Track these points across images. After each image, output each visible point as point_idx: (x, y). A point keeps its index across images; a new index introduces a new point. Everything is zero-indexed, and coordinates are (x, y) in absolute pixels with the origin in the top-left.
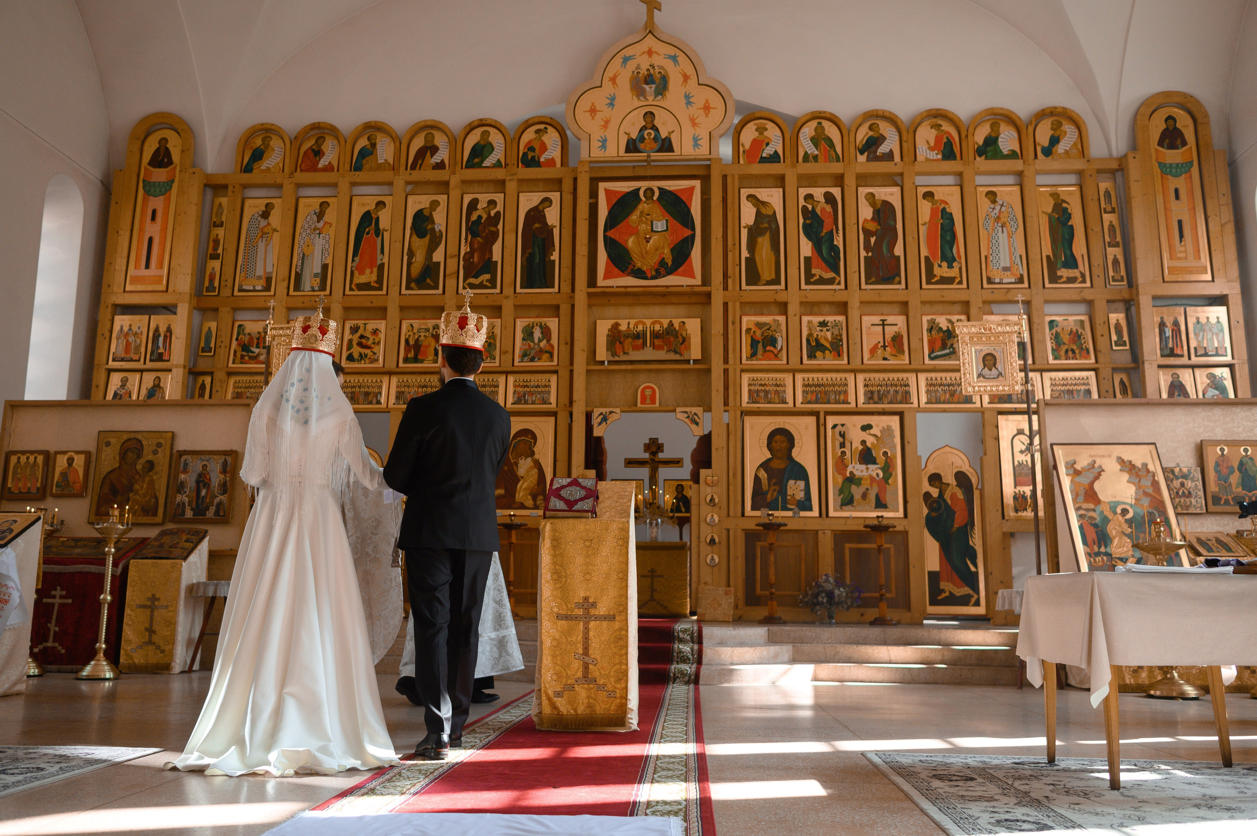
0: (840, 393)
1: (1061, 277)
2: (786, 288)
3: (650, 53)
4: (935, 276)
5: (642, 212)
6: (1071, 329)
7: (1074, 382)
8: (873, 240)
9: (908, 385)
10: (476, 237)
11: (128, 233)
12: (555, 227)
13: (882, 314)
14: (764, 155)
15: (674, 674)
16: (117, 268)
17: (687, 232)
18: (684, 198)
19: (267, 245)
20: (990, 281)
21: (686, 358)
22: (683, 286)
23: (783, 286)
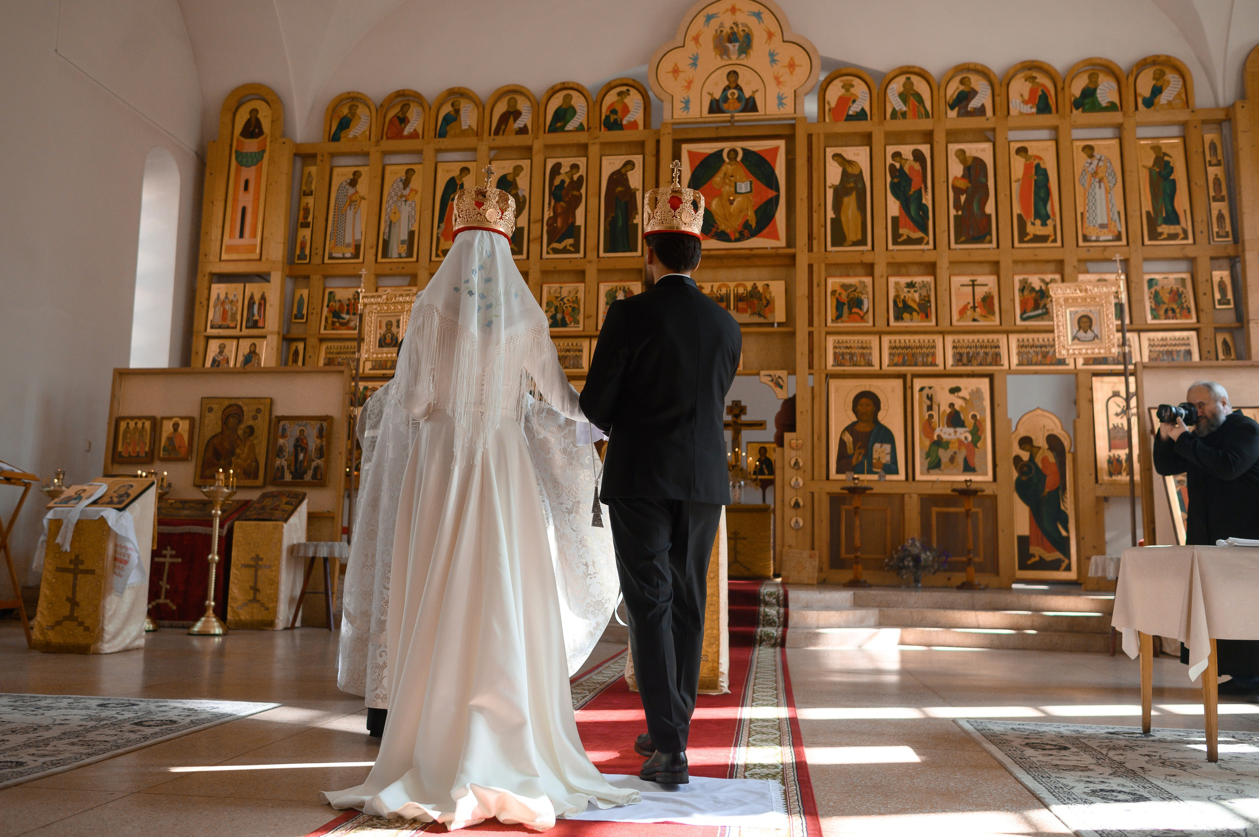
0: (928, 355)
1: (1161, 234)
2: (873, 249)
3: (733, 10)
4: (1028, 234)
5: (725, 174)
6: (1172, 288)
7: (1173, 342)
8: (963, 198)
9: (998, 347)
10: (559, 202)
11: (222, 203)
12: (638, 190)
13: (972, 274)
14: (851, 113)
15: (761, 637)
16: (213, 237)
17: (771, 194)
18: (768, 159)
19: (355, 213)
20: (1086, 239)
21: (770, 321)
22: (767, 248)
23: (869, 247)
